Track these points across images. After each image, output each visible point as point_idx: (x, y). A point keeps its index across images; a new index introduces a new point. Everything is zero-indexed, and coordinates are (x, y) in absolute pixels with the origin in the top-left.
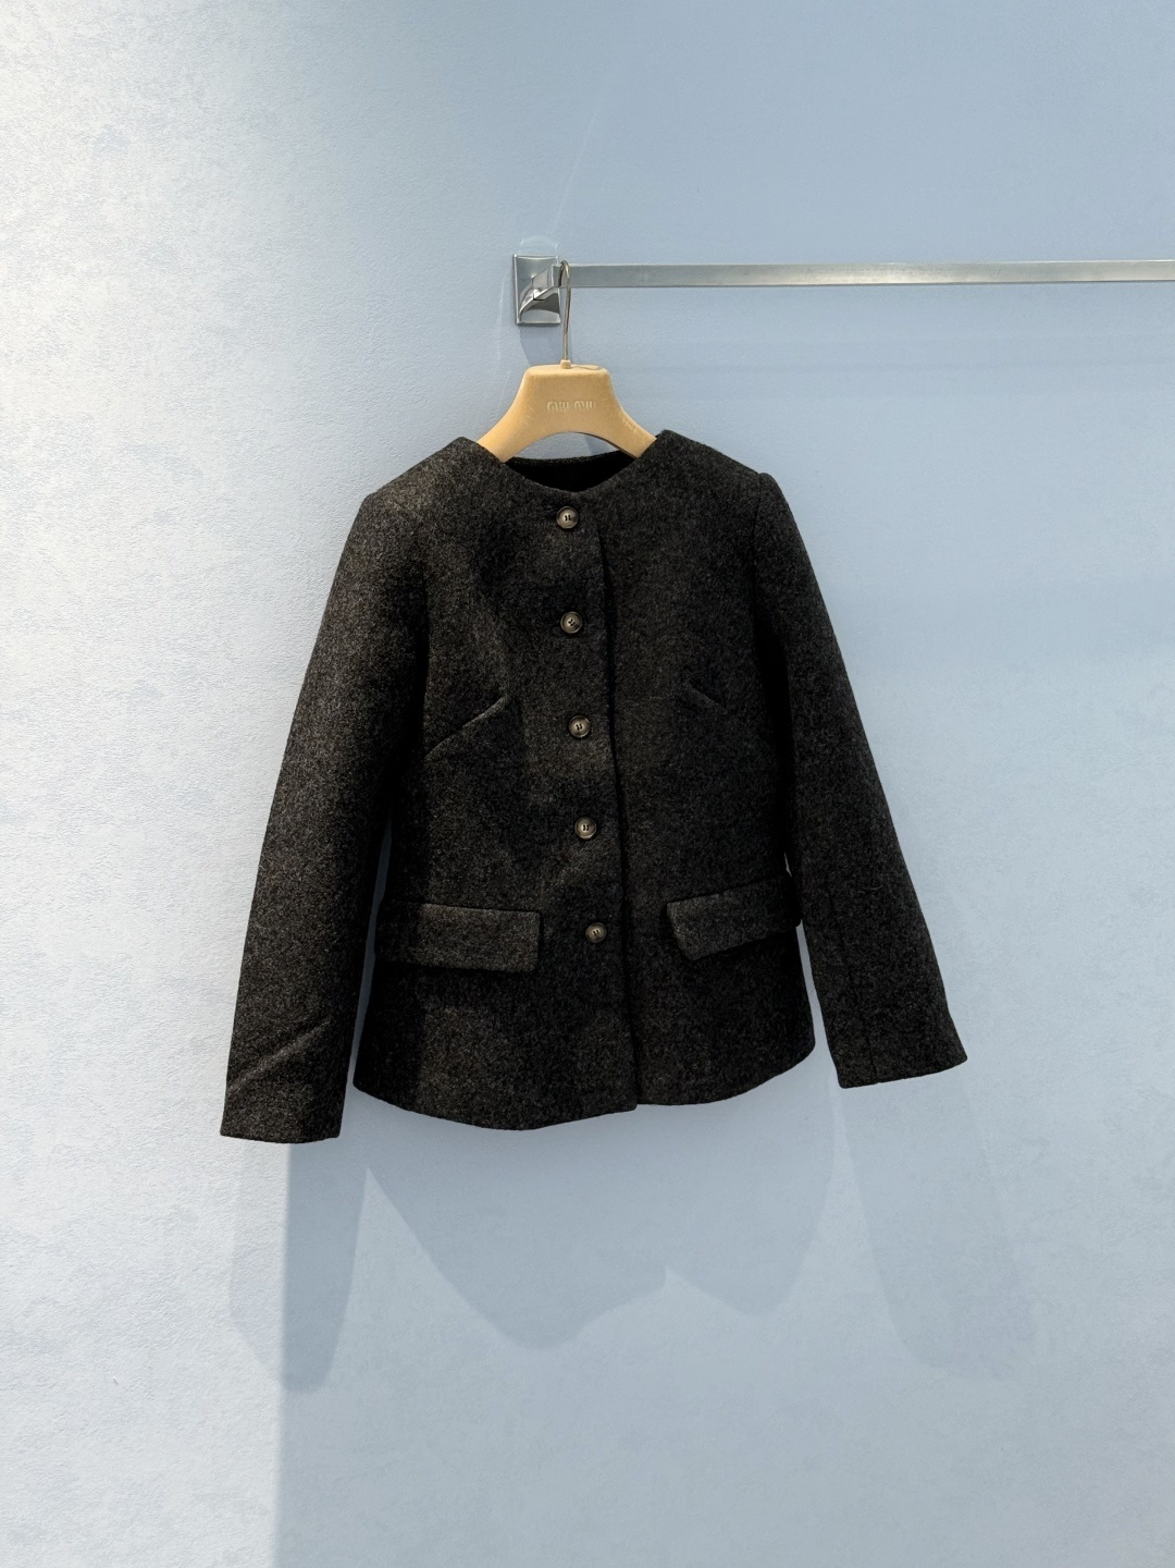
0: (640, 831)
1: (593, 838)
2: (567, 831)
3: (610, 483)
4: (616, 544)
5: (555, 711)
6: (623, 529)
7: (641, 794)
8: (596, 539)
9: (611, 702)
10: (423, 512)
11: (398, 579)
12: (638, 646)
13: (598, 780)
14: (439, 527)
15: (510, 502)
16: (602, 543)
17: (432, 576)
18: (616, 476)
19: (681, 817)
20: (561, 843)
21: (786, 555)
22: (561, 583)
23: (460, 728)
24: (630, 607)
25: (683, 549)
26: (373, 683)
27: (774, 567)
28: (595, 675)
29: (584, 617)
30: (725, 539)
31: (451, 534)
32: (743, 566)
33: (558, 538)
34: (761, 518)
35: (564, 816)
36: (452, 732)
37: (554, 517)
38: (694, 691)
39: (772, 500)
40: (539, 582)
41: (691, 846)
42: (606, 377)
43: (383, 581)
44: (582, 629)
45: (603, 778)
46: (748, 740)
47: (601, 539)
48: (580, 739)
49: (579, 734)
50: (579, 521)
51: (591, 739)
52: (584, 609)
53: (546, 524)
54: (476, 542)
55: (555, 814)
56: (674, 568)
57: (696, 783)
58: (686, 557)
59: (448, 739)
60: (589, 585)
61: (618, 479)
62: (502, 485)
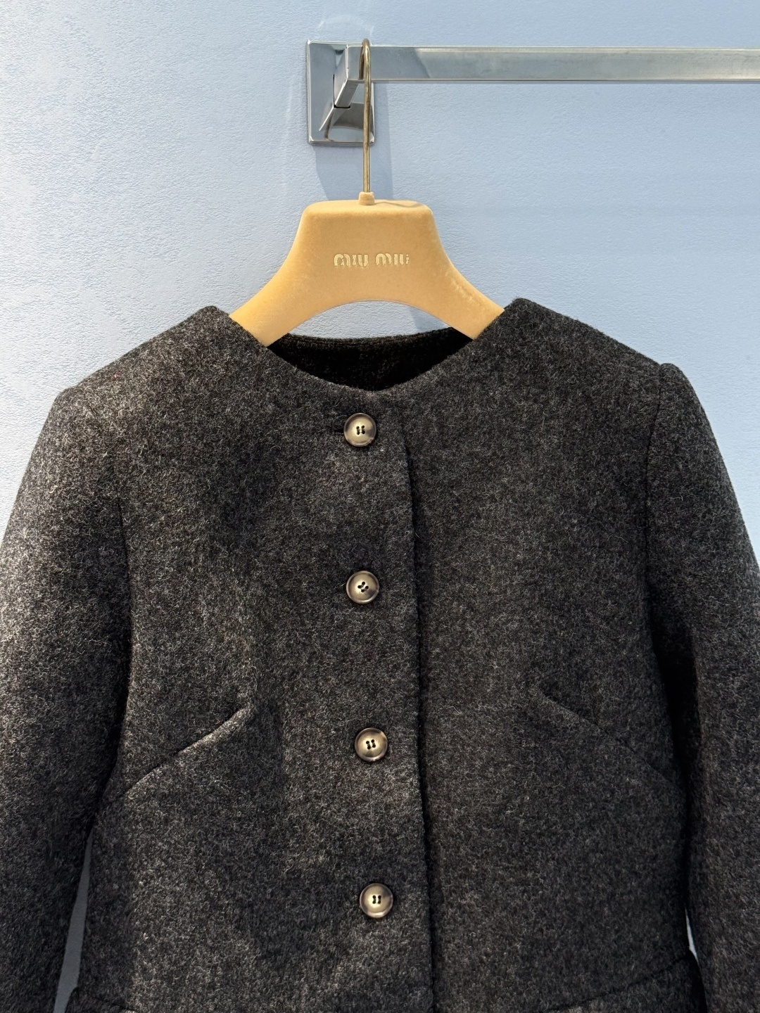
0: (460, 907)
1: (387, 916)
2: (347, 904)
3: (429, 378)
4: (434, 471)
5: (335, 721)
6: (445, 447)
7: (462, 852)
8: (403, 463)
9: (421, 707)
10: (127, 422)
11: (80, 526)
12: (463, 626)
13: (396, 830)
14: (151, 445)
15: (271, 407)
16: (412, 468)
17: (136, 520)
18: (439, 369)
19: (524, 891)
20: (337, 924)
21: (697, 493)
22: (347, 528)
23: (175, 754)
24: (454, 564)
25: (535, 481)
26: (36, 687)
27: (678, 510)
28: (396, 667)
29: (382, 581)
30: (602, 467)
31: (171, 456)
32: (629, 507)
33: (344, 461)
34: (660, 436)
35: (343, 882)
36: (164, 761)
37: (341, 429)
38: (547, 701)
39: (679, 407)
40: (313, 526)
41: (539, 937)
42: (426, 219)
43: (56, 528)
44: (379, 597)
45: (403, 828)
46: (631, 774)
47: (410, 462)
48: (371, 763)
49: (371, 755)
50: (377, 435)
51: (389, 764)
52: (382, 568)
53: (328, 439)
54: (215, 467)
55: (328, 880)
56: (521, 509)
57: (546, 840)
58: (540, 493)
59: (158, 771)
60: (389, 532)
61: (441, 372)
62: (260, 380)
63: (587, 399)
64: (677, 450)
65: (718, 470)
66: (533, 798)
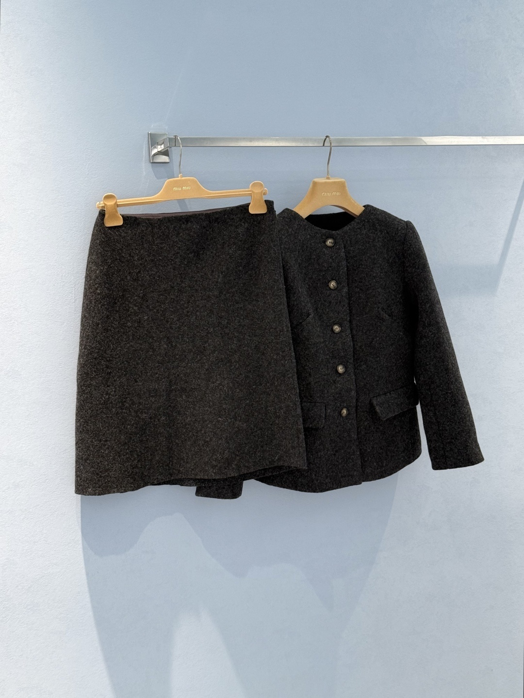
1: (344, 372)
2: (334, 370)
3: (346, 228)
4: (349, 253)
5: (328, 321)
7: (361, 355)
9: (350, 317)
12: (359, 295)
18: (349, 225)
19: (377, 364)
20: (332, 375)
21: (416, 256)
22: (330, 268)
24: (355, 278)
25: (376, 255)
27: (412, 261)
28: (344, 306)
29: (338, 283)
30: (392, 251)
32: (399, 261)
33: (327, 250)
34: (407, 242)
35: (333, 364)
37: (325, 242)
38: (383, 313)
39: (411, 234)
40: (321, 268)
41: (380, 375)
44: (337, 287)
45: (348, 348)
50: (335, 243)
51: (342, 333)
52: (338, 279)
53: (322, 245)
55: (329, 363)
60: (341, 269)
62: (305, 229)
63: (388, 233)
64: (411, 245)
65: (422, 250)
66: (379, 339)
